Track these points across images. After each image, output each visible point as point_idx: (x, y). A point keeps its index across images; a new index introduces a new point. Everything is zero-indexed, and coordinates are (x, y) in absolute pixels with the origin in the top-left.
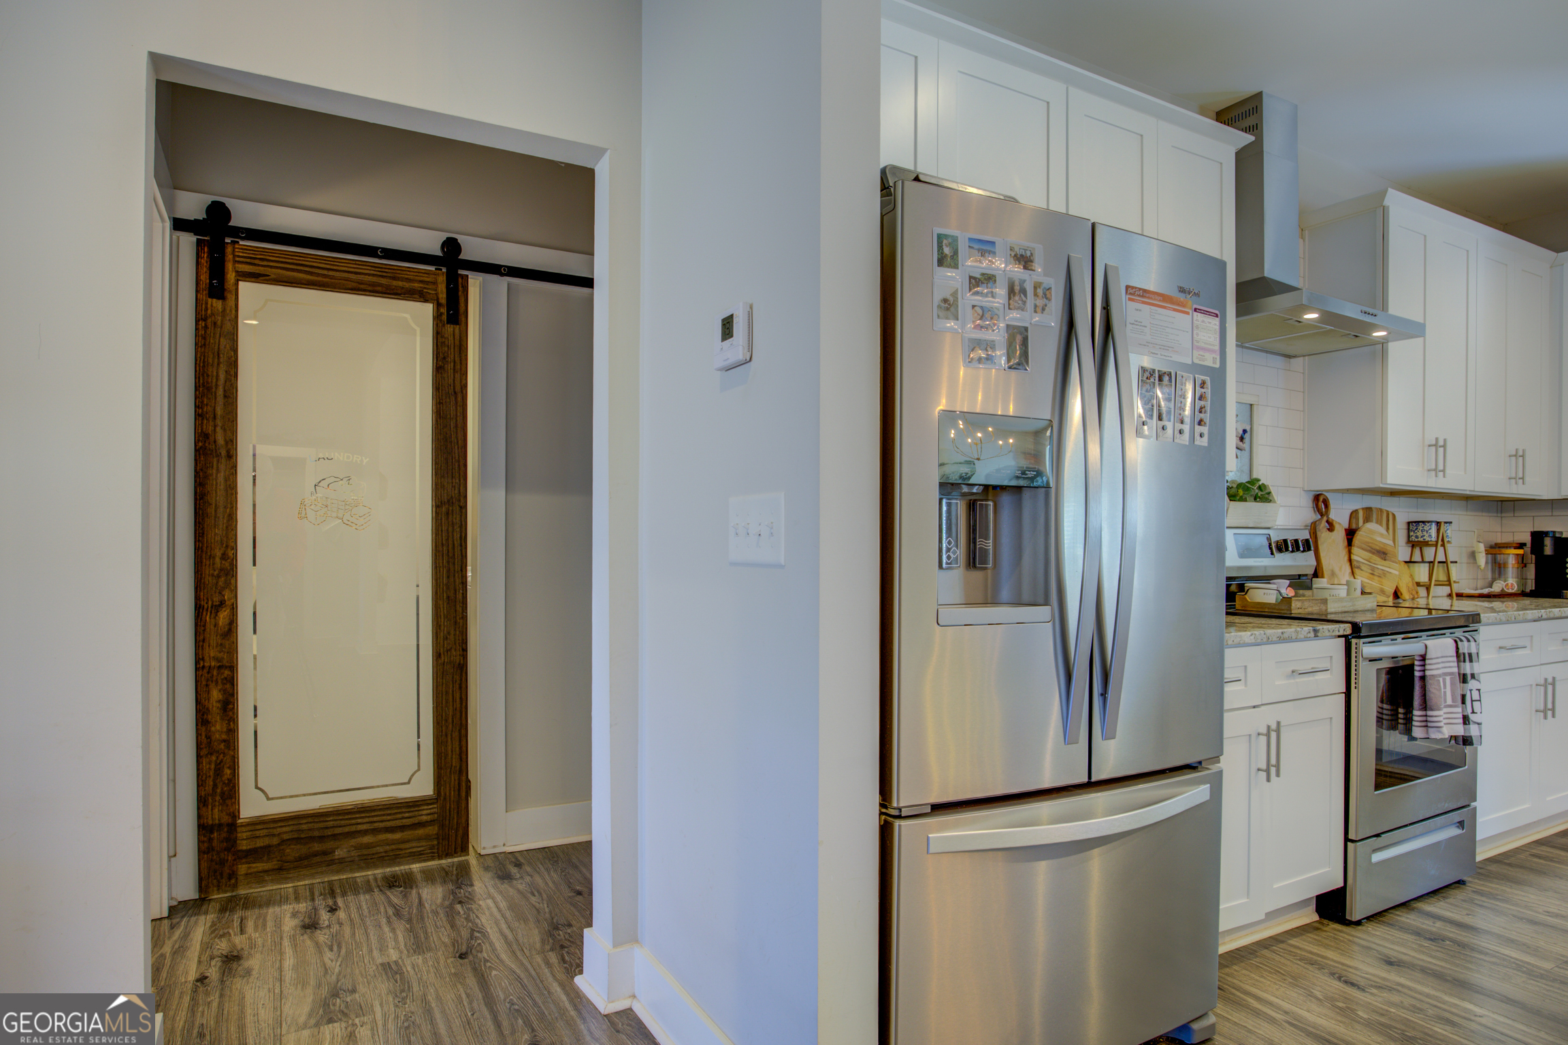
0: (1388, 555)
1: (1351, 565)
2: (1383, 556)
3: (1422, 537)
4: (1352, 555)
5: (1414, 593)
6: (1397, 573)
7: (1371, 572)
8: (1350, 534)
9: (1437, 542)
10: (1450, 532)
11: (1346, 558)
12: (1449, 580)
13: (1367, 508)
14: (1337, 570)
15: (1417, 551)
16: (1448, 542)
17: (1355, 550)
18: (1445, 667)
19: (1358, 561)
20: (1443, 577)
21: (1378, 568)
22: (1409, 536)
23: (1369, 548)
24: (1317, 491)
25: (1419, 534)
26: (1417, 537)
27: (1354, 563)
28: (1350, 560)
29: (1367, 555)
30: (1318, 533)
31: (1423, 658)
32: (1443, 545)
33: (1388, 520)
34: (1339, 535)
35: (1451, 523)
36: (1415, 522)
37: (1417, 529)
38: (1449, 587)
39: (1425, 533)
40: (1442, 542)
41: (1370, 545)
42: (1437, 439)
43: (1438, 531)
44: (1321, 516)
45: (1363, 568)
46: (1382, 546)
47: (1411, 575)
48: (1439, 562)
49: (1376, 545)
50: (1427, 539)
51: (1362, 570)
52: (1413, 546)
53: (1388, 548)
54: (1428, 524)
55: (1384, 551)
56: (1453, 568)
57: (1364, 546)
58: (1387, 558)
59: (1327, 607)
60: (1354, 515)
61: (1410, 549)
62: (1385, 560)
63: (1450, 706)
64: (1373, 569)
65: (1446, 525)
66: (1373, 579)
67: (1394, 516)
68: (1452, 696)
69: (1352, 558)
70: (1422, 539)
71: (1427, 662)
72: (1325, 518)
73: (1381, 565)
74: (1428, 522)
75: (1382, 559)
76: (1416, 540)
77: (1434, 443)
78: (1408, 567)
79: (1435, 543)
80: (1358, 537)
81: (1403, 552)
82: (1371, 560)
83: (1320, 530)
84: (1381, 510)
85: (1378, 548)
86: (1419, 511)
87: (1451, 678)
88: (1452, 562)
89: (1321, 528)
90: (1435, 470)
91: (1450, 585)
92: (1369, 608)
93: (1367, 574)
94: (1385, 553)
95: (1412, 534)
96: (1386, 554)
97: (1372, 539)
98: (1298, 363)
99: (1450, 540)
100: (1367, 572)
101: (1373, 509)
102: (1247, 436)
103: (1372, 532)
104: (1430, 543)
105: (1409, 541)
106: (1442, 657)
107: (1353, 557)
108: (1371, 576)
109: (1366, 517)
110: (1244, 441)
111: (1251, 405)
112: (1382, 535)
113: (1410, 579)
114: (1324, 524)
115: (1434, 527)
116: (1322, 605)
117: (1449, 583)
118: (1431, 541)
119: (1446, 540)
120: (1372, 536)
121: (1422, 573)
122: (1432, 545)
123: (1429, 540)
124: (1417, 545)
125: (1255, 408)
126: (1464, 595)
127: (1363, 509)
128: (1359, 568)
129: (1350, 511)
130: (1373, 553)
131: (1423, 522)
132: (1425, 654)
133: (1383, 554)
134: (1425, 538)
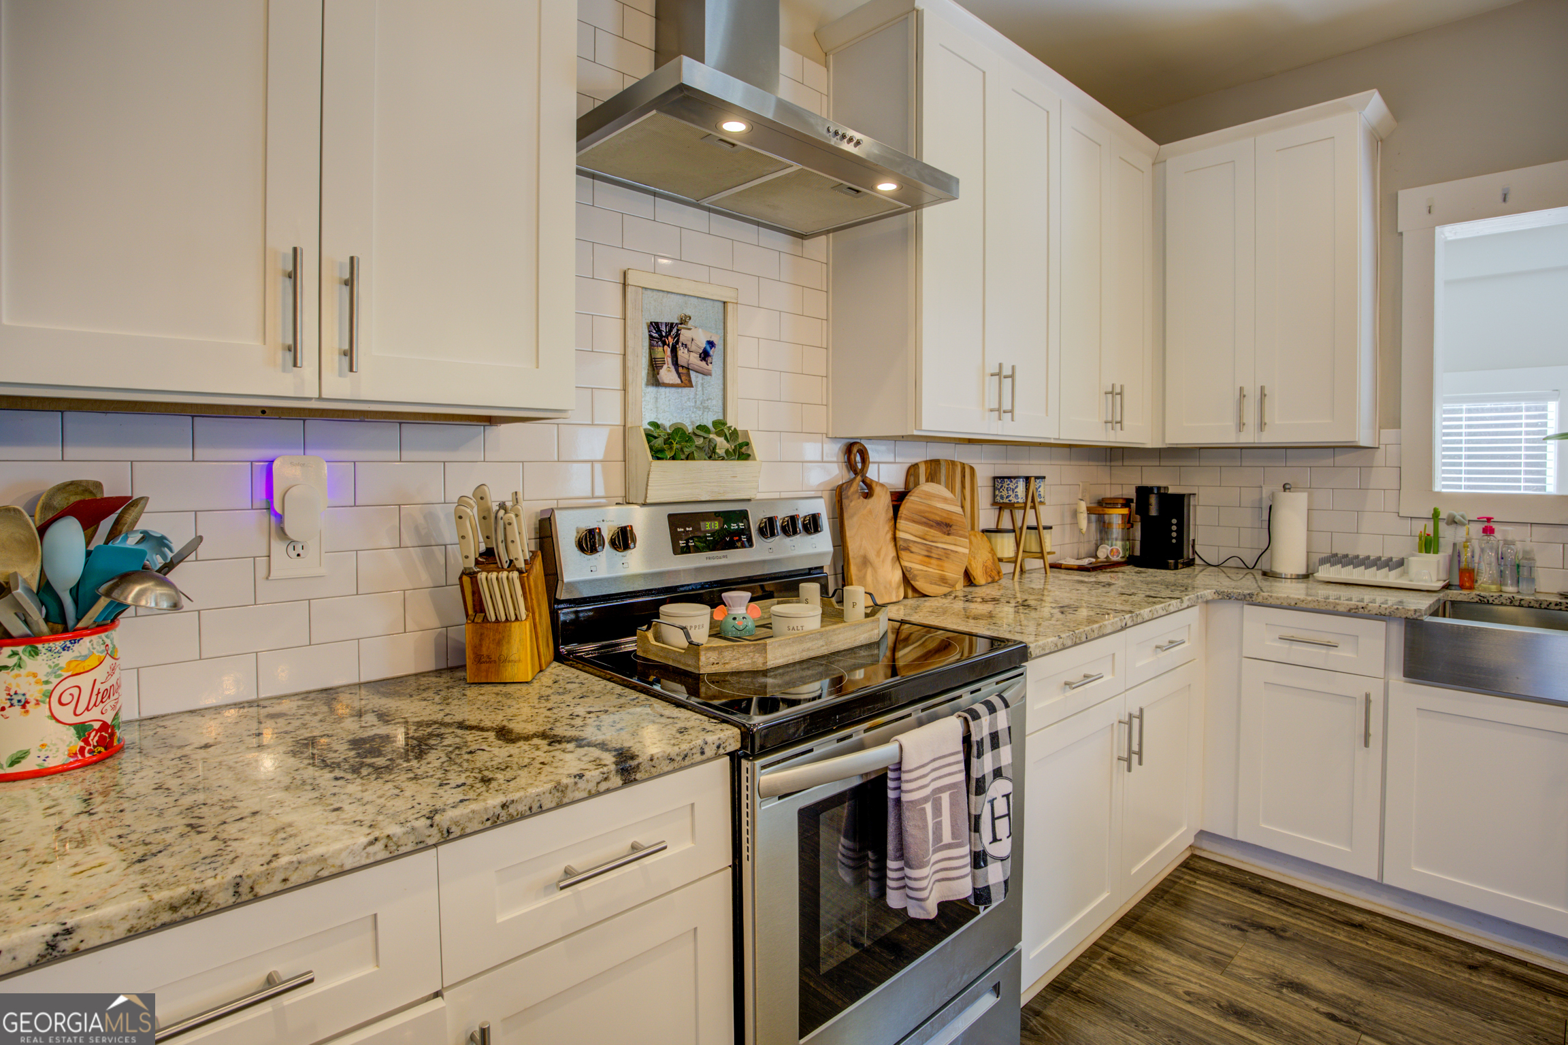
0: (954, 527)
1: (896, 545)
2: (945, 529)
3: (1007, 497)
4: (897, 532)
5: (994, 573)
6: (966, 551)
7: (926, 553)
8: (898, 498)
9: (1026, 503)
10: (1043, 489)
11: (890, 535)
12: (1042, 552)
13: (931, 461)
14: (872, 556)
15: (1006, 514)
16: (1041, 503)
17: (902, 523)
18: (940, 777)
19: (905, 540)
20: (1034, 547)
21: (937, 547)
22: (994, 496)
23: (925, 520)
24: (852, 438)
25: (1004, 493)
26: (1002, 497)
27: (900, 543)
28: (895, 539)
29: (920, 529)
30: (845, 502)
31: (898, 768)
32: (1034, 507)
33: (963, 476)
34: (882, 502)
35: (1044, 478)
36: (1000, 478)
37: (1002, 487)
38: (1042, 560)
39: (1011, 493)
40: (1033, 502)
41: (927, 515)
42: (1000, 365)
43: (1027, 490)
44: (855, 474)
45: (913, 549)
46: (945, 515)
47: (992, 549)
48: (1029, 528)
49: (935, 514)
50: (1014, 500)
51: (912, 552)
52: (1000, 509)
53: (954, 518)
54: (1014, 481)
55: (948, 521)
56: (1045, 534)
57: (916, 517)
58: (952, 531)
59: (766, 658)
60: (912, 471)
61: (997, 512)
62: (949, 534)
63: (949, 846)
64: (929, 549)
65: (1038, 481)
66: (930, 563)
67: (972, 469)
68: (952, 826)
69: (897, 536)
70: (1007, 501)
71: (905, 777)
72: (859, 478)
73: (943, 542)
74: (1015, 478)
75: (944, 533)
76: (1001, 501)
77: (997, 371)
78: (989, 539)
79: (1023, 505)
80: (908, 505)
81: (987, 517)
82: (927, 537)
83: (847, 497)
84: (953, 463)
85: (938, 518)
86: (1009, 462)
87: (950, 795)
88: (1045, 528)
89: (849, 493)
90: (999, 410)
91: (1043, 557)
92: (864, 642)
93: (920, 558)
94: (948, 525)
95: (997, 492)
96: (951, 526)
97: (929, 505)
98: (819, 247)
99: (1042, 500)
100: (919, 554)
101: (942, 462)
102: (715, 354)
103: (930, 496)
104: (1016, 505)
105: (994, 503)
106: (934, 760)
107: (900, 535)
108: (927, 559)
109: (930, 473)
110: (709, 360)
111: (724, 303)
112: (945, 500)
113: (990, 555)
114: (858, 484)
115: (1021, 485)
116: (757, 655)
117: (1041, 555)
118: (1018, 502)
119: (1037, 500)
120: (929, 502)
121: (1006, 546)
122: (1020, 508)
123: (1016, 501)
124: (1006, 508)
125: (730, 307)
126: (1063, 567)
127: (926, 462)
128: (907, 549)
129: (906, 466)
130: (931, 527)
131: (1009, 478)
132: (900, 763)
133: (945, 526)
134: (1011, 498)
